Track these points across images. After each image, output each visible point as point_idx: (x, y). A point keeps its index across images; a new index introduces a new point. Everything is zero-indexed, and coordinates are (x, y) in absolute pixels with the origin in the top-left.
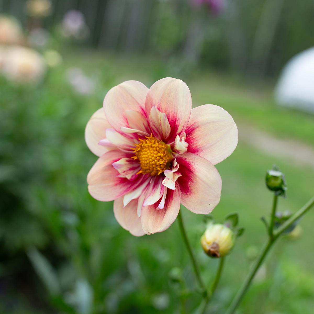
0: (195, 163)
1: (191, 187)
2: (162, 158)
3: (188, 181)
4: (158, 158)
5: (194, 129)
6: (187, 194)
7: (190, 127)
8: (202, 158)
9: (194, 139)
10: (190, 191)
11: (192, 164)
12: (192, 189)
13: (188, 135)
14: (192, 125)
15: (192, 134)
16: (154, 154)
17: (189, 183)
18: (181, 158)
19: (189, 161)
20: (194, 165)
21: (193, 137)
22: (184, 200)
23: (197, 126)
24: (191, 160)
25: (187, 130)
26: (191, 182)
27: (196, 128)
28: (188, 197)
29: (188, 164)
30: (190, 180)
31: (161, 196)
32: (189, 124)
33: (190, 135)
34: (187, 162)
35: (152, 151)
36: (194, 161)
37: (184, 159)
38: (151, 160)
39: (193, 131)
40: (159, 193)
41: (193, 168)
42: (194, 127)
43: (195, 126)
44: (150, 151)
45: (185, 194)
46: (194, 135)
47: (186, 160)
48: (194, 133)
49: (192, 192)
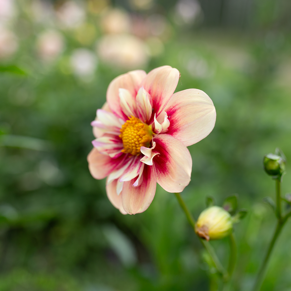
0: (169, 144)
1: (168, 167)
2: (141, 137)
3: (166, 161)
4: (137, 137)
5: (175, 111)
6: (164, 174)
7: (172, 109)
8: (176, 139)
9: (176, 120)
10: (167, 171)
11: (167, 145)
12: (169, 169)
13: (170, 117)
14: (174, 107)
15: (174, 115)
16: (134, 133)
17: (167, 163)
18: (158, 139)
19: (165, 142)
20: (168, 146)
21: (175, 119)
22: (160, 180)
23: (179, 107)
24: (167, 141)
25: (170, 112)
26: (168, 162)
27: (177, 110)
28: (165, 176)
29: (164, 145)
30: (167, 160)
31: (138, 175)
32: (171, 106)
33: (172, 117)
34: (163, 143)
35: (133, 130)
36: (169, 142)
37: (160, 141)
38: (130, 138)
39: (175, 113)
40: (137, 172)
41: (168, 149)
42: (176, 109)
43: (177, 107)
44: (131, 130)
45: (163, 173)
46: (176, 116)
47: (162, 142)
48: (176, 115)
49: (169, 172)
